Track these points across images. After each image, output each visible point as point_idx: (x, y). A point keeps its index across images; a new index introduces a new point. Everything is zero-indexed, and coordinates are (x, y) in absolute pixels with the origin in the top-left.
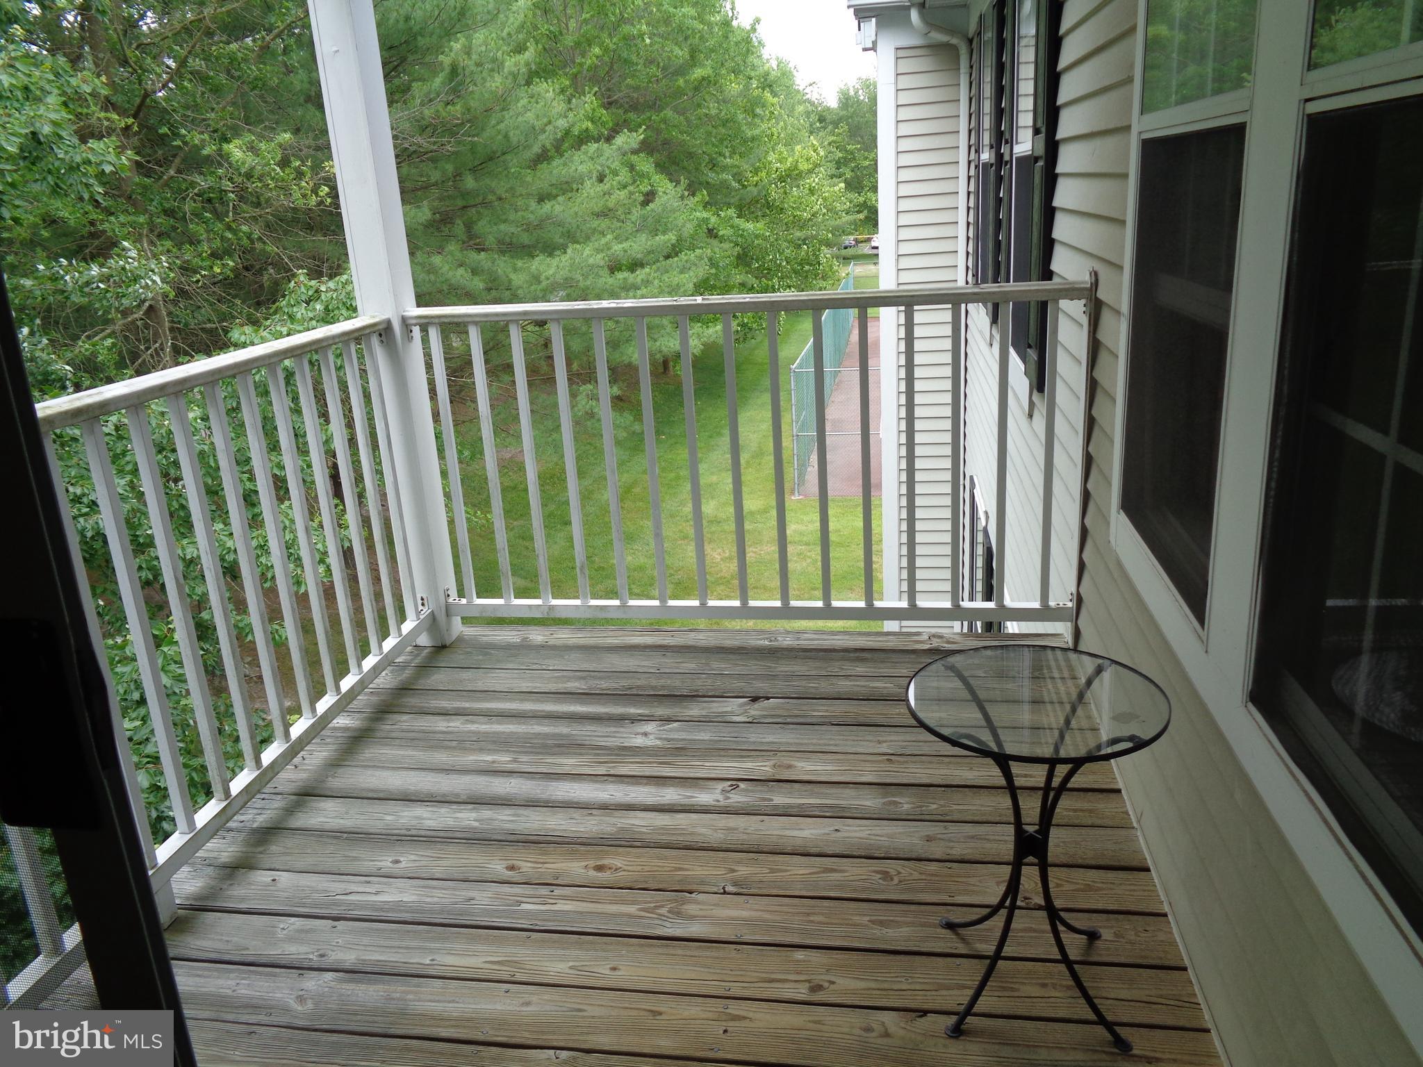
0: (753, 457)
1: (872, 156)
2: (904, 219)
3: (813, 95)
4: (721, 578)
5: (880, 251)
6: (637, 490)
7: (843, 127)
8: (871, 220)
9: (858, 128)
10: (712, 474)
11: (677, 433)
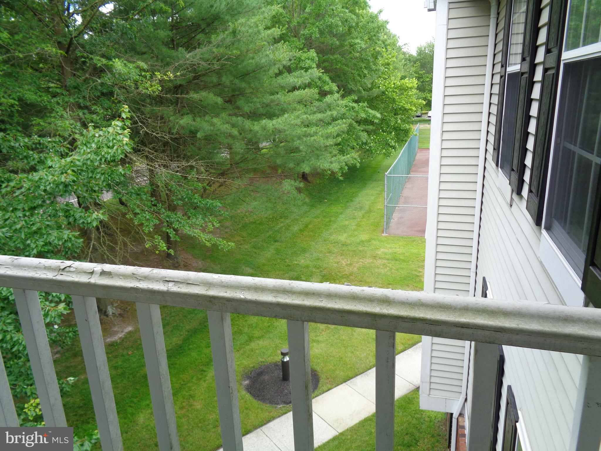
0: (366, 213)
1: (430, 76)
2: (448, 109)
3: (405, 50)
4: (345, 275)
5: (432, 119)
6: (310, 226)
7: (418, 64)
8: (429, 105)
9: (425, 64)
10: (346, 220)
11: (333, 199)
